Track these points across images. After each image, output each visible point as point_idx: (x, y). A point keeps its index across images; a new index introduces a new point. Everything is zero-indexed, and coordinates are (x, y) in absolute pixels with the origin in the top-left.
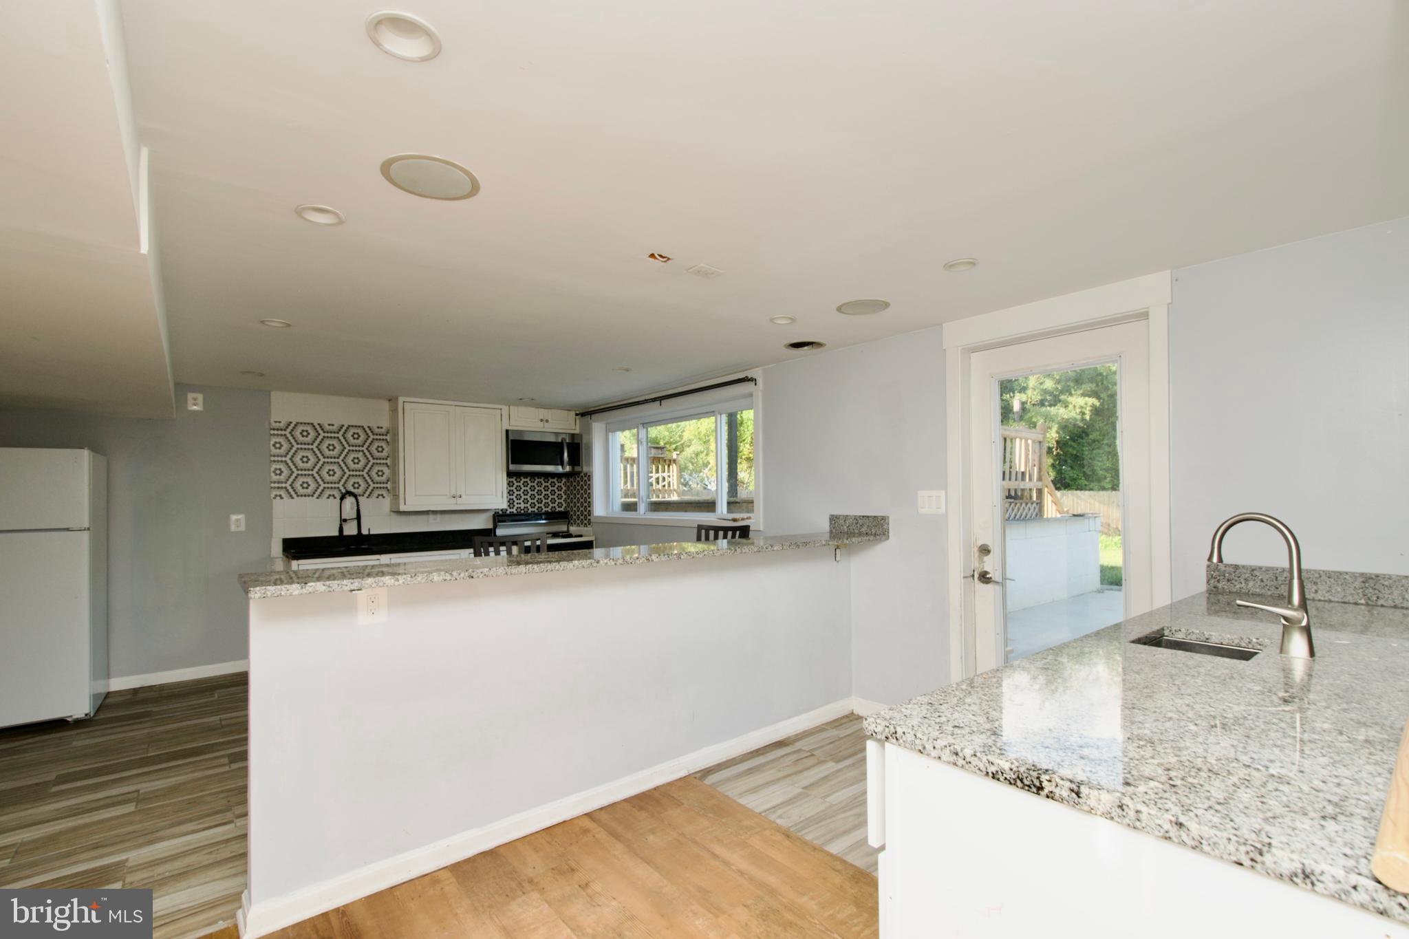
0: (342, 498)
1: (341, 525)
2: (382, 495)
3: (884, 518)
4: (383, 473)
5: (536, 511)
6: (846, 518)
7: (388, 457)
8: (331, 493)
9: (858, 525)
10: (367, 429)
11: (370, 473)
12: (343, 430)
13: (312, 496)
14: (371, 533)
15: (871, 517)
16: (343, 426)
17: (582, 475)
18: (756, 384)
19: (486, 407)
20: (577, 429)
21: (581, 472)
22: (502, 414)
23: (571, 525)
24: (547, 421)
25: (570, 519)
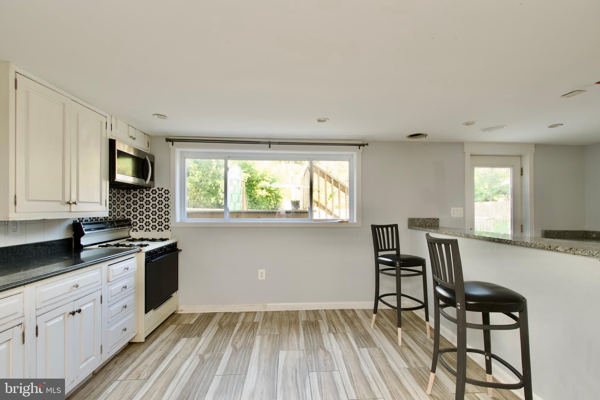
3: (438, 219)
5: (112, 219)
6: (418, 219)
9: (425, 223)
15: (432, 219)
17: (154, 189)
18: (359, 148)
19: (95, 110)
20: (149, 150)
21: (153, 187)
22: (106, 123)
23: (133, 231)
24: (134, 139)
25: (132, 225)
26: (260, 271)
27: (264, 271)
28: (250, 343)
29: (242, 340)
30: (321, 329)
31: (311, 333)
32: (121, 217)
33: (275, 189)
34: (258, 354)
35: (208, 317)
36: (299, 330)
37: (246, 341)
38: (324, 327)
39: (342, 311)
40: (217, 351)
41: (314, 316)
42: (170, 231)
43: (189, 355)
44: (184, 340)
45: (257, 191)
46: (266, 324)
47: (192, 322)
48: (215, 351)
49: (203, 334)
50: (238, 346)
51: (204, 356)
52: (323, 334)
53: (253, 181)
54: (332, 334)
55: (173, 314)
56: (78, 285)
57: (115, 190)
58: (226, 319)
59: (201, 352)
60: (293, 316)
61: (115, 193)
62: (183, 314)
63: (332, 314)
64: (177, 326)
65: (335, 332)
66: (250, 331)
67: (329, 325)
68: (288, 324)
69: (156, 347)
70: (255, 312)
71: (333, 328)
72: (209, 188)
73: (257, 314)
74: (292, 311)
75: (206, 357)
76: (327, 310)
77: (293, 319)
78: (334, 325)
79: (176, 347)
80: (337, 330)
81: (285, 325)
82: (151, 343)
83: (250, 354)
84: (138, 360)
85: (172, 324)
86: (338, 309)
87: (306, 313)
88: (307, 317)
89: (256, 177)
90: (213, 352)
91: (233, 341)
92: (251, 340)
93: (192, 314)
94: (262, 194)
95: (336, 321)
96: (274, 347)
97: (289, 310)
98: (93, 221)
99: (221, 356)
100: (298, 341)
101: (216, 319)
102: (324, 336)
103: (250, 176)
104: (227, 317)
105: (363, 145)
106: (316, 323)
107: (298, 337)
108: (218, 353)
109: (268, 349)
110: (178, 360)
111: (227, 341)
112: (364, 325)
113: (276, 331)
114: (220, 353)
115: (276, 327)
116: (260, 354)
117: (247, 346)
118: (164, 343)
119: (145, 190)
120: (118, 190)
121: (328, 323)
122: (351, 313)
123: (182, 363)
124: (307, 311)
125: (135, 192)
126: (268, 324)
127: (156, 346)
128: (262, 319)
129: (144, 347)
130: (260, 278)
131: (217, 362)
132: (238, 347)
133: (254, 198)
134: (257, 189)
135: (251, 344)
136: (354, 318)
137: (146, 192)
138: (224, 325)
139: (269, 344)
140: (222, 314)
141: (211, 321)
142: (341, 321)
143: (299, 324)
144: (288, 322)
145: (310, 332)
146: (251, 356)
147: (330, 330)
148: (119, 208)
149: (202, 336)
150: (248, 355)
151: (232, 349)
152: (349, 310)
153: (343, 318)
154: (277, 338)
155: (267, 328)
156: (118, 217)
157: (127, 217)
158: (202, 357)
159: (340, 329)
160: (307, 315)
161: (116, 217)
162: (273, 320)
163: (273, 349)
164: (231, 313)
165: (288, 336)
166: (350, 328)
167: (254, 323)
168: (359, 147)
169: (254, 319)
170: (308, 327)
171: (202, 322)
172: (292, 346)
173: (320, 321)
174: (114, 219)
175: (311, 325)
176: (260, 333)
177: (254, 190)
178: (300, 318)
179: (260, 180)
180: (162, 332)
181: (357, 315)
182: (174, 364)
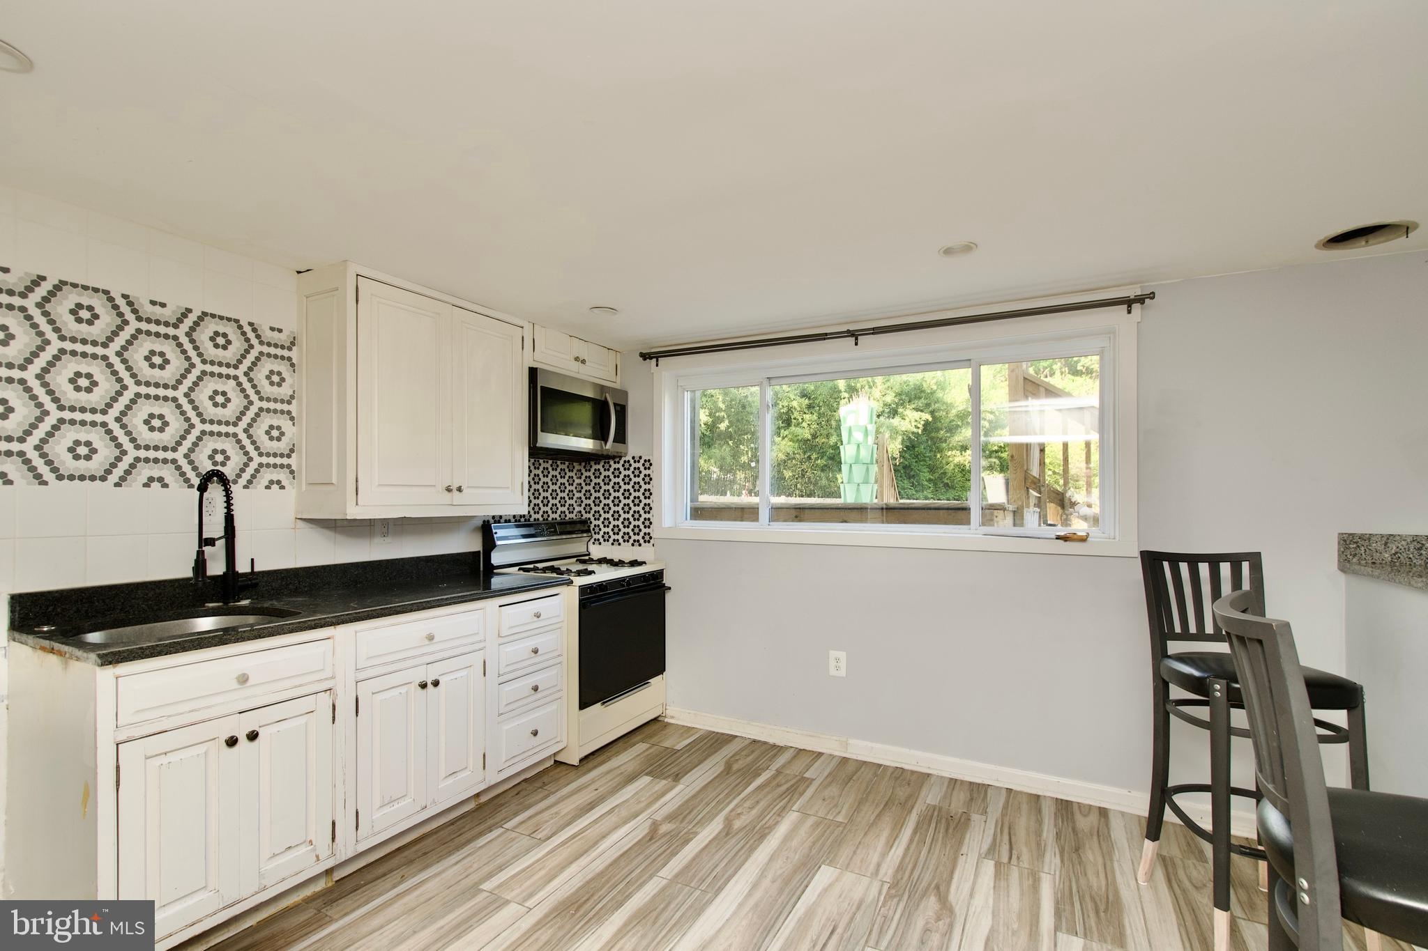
0: (202, 488)
1: (200, 554)
2: (279, 482)
4: (282, 434)
5: (558, 519)
6: (1388, 538)
7: (292, 397)
8: (156, 474)
9: (1423, 553)
10: (247, 329)
11: (251, 431)
12: (188, 322)
13: (103, 479)
14: (256, 569)
16: (190, 311)
17: (627, 459)
18: (1129, 312)
19: (500, 318)
20: (618, 381)
21: (626, 455)
22: (523, 337)
23: (594, 543)
24: (583, 362)
25: (593, 532)
26: (833, 654)
27: (842, 655)
28: (767, 825)
29: (754, 812)
30: (966, 841)
31: (931, 843)
32: (576, 516)
33: (1001, 447)
34: (770, 856)
35: (716, 741)
36: (901, 827)
37: (761, 818)
38: (979, 836)
39: (1065, 808)
40: (690, 822)
41: (968, 799)
42: (653, 545)
43: (636, 815)
44: (646, 779)
45: (950, 453)
46: (829, 789)
47: (678, 747)
48: (687, 820)
49: (686, 777)
50: (737, 824)
51: (660, 827)
52: (964, 856)
53: (938, 430)
54: (992, 863)
55: (655, 720)
56: (434, 636)
57: (564, 464)
58: (747, 756)
59: (658, 817)
60: (907, 786)
61: (564, 470)
62: (673, 724)
63: (1024, 807)
64: (650, 748)
65: (1005, 859)
66: (784, 796)
67: (999, 835)
68: (884, 803)
69: (593, 781)
70: (820, 754)
71: (1005, 847)
72: (832, 451)
73: (822, 758)
74: (913, 772)
75: (665, 828)
76: (1016, 791)
77: (902, 793)
78: (1013, 840)
79: (624, 790)
80: (1014, 857)
81: (873, 802)
82: (590, 770)
83: (752, 849)
84: (552, 799)
85: (642, 741)
86: (1052, 798)
87: (948, 787)
88: (945, 797)
89: (948, 420)
90: (682, 822)
91: (733, 810)
92: (773, 818)
93: (689, 729)
94: (962, 462)
95: (1027, 829)
96: (814, 851)
97: (906, 767)
98: (519, 521)
99: (691, 836)
100: (884, 855)
101: (728, 751)
102: (966, 863)
103: (930, 419)
104: (753, 752)
105: (1140, 300)
106: (962, 820)
107: (890, 845)
108: (690, 827)
109: (799, 852)
110: (613, 819)
111: (722, 806)
112: (1116, 865)
113: (844, 811)
114: (694, 829)
115: (848, 801)
116: (772, 859)
117: (755, 831)
118: (609, 777)
119: (612, 462)
120: (569, 464)
121: (999, 830)
122: (1094, 818)
123: (616, 827)
124: (953, 782)
125: (597, 467)
126: (834, 790)
127: (593, 779)
128: (826, 773)
129: (574, 777)
130: (833, 672)
131: (677, 846)
132: (736, 827)
133: (942, 471)
134: (951, 449)
135: (766, 828)
136: (1092, 835)
137: (614, 466)
138: (735, 767)
139: (807, 840)
140: (747, 742)
141: (715, 752)
142: (1045, 834)
143: (910, 811)
144: (886, 799)
145: (928, 840)
146: (750, 856)
147: (992, 850)
148: (572, 498)
149: (682, 781)
150: (745, 851)
151: (721, 827)
152: (1090, 809)
153: (1055, 825)
154: (835, 832)
155: (824, 800)
156: (569, 516)
157: (585, 516)
158: (655, 826)
159: (1026, 857)
160: (946, 792)
161: (566, 516)
162: (850, 784)
163: (808, 855)
164: (765, 743)
165: (866, 834)
166: (1062, 861)
167: (803, 779)
168: (1130, 306)
169: (807, 770)
170: (933, 825)
171: (699, 749)
172: (861, 862)
173: (975, 817)
174: (544, 519)
175: (944, 821)
176: (802, 807)
177: (940, 450)
178: (923, 794)
179: (958, 426)
180: (618, 753)
181: (1108, 829)
182: (602, 825)
